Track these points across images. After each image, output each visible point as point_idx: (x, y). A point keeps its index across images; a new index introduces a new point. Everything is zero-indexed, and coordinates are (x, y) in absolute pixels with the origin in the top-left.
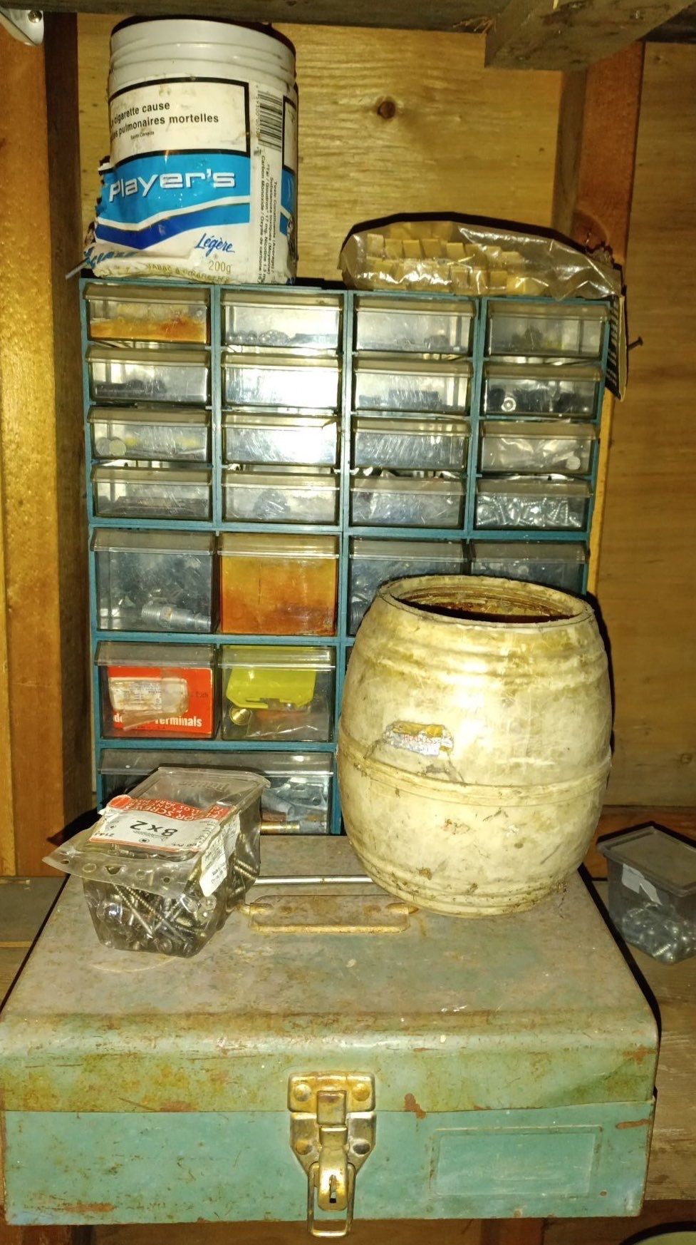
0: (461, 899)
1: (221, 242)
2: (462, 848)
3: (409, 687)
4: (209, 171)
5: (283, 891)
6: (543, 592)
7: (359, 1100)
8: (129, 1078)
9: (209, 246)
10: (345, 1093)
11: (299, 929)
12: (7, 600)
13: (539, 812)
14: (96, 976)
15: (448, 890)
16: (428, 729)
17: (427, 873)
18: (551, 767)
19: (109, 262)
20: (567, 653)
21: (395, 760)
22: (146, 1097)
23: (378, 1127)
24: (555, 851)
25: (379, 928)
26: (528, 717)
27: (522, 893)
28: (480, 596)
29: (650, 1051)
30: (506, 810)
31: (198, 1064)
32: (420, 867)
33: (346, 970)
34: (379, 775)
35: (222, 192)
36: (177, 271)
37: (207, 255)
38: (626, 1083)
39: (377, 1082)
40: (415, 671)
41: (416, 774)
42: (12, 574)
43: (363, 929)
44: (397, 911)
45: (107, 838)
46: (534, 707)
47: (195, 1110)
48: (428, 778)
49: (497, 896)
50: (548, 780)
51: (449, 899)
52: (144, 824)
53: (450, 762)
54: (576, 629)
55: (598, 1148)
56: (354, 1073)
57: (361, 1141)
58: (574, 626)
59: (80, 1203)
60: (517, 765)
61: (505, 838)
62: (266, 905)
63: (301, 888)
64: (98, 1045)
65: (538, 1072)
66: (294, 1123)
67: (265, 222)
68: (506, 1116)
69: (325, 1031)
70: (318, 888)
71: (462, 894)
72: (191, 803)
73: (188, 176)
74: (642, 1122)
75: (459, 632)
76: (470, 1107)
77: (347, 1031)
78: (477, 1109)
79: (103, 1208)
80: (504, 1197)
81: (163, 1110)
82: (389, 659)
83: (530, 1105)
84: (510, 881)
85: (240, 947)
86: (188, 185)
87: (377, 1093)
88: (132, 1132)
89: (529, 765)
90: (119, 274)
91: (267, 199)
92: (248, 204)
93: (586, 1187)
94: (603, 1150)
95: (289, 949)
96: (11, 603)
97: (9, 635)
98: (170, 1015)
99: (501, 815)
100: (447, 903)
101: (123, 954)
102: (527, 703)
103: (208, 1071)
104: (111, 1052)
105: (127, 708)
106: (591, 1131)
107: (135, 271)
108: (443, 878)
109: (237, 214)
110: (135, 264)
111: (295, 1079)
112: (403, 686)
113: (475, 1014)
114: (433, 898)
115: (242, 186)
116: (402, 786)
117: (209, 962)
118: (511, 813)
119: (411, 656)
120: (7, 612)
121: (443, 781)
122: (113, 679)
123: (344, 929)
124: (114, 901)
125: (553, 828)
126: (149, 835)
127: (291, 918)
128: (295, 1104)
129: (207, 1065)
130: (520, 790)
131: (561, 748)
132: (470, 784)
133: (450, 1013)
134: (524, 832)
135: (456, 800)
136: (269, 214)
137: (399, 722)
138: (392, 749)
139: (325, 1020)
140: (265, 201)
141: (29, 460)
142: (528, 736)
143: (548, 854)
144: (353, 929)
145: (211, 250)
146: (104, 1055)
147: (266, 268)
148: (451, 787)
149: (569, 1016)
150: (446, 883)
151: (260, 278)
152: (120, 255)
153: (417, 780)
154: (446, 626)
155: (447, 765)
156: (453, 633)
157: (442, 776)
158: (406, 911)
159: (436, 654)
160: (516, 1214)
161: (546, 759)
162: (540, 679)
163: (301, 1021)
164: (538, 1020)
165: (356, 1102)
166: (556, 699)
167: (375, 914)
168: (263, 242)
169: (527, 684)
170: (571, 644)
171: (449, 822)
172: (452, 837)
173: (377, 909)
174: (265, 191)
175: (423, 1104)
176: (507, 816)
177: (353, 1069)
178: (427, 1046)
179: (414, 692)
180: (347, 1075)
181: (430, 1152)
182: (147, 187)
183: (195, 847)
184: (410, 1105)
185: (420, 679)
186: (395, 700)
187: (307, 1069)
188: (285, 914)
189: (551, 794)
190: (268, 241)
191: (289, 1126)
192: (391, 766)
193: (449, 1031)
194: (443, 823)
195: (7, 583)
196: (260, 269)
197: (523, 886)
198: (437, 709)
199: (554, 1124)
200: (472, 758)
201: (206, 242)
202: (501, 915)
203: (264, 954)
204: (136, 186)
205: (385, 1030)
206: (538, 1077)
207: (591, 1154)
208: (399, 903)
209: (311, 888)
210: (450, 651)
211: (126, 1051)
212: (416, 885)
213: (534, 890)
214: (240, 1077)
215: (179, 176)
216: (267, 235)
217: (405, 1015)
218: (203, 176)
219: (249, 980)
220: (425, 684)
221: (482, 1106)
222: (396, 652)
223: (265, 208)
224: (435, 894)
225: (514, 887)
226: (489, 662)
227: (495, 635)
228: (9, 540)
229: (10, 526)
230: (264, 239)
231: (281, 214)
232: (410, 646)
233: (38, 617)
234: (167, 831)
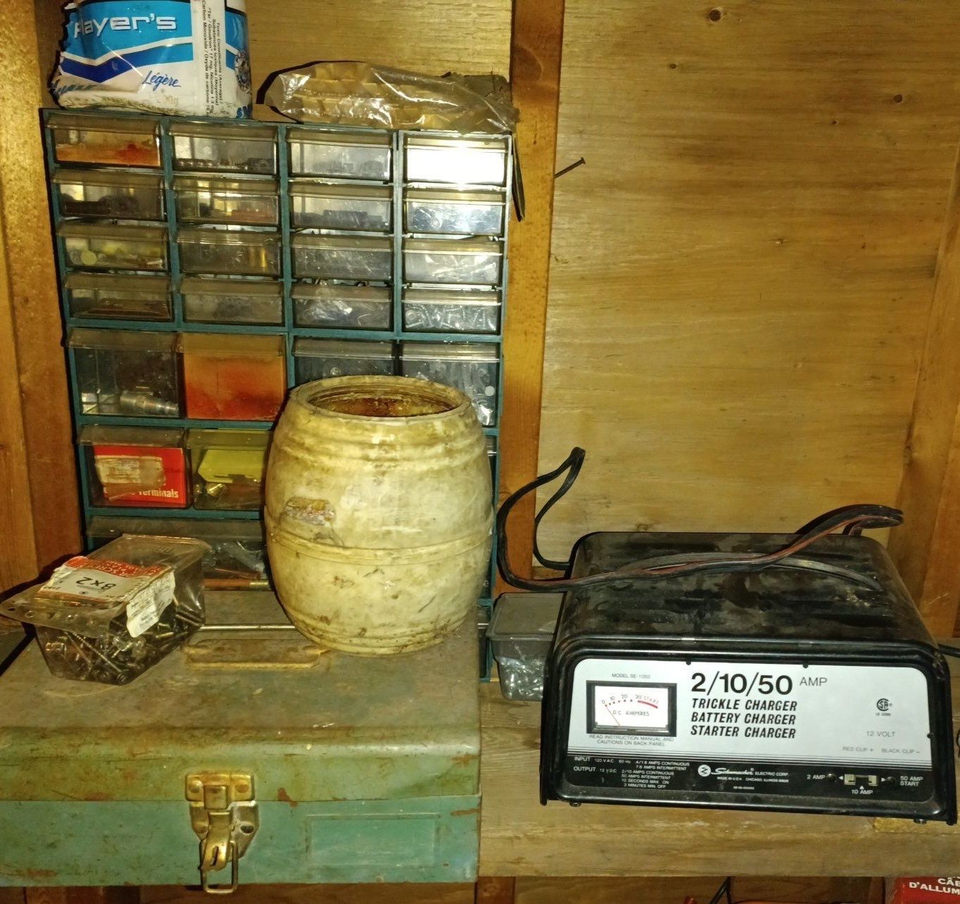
0: (355, 641)
1: (167, 78)
2: (350, 600)
3: (302, 469)
4: (152, 15)
5: (226, 635)
6: (444, 390)
7: (240, 791)
8: (59, 776)
9: (155, 82)
10: (228, 788)
11: (226, 665)
12: (20, 386)
13: (411, 570)
14: (43, 700)
15: (344, 633)
16: (315, 504)
17: (325, 619)
18: (419, 533)
19: (70, 94)
20: (433, 441)
21: (295, 529)
22: (73, 790)
23: (260, 813)
24: (430, 602)
25: (291, 665)
26: (397, 493)
27: (408, 636)
28: (396, 393)
29: (473, 757)
30: (382, 568)
31: (112, 765)
32: (320, 615)
33: (251, 697)
34: (285, 541)
35: (166, 34)
36: (130, 103)
37: (154, 90)
38: (456, 781)
39: (256, 778)
40: (307, 457)
41: (309, 540)
42: (23, 363)
43: (278, 665)
44: (310, 652)
45: (55, 591)
46: (401, 485)
47: (112, 800)
48: (318, 543)
49: (385, 638)
50: (417, 544)
51: (347, 641)
52: (89, 579)
53: (333, 530)
54: (443, 422)
55: (438, 830)
56: (237, 772)
57: (247, 823)
58: (440, 420)
59: (29, 870)
60: (389, 532)
61: (384, 591)
62: (205, 647)
63: (242, 634)
64: (32, 750)
65: (384, 773)
66: (192, 809)
67: (209, 59)
68: (362, 805)
69: (215, 741)
70: (254, 633)
71: (355, 637)
72: (136, 562)
73: (134, 19)
74: (472, 811)
75: (339, 425)
76: (330, 798)
77: (233, 741)
78: (335, 799)
79: (47, 873)
80: (366, 867)
81: (87, 799)
82: (289, 446)
83: (378, 797)
84: (393, 626)
85: (172, 679)
86: (135, 27)
87: (256, 787)
88: (65, 815)
89: (399, 533)
90: (80, 104)
91: (210, 38)
92: (191, 44)
93: (431, 860)
94: (442, 832)
95: (213, 680)
96: (24, 388)
97: (24, 417)
98: (93, 728)
99: (379, 572)
100: (346, 644)
101: (70, 684)
102: (395, 482)
103: (120, 770)
104: (42, 755)
105: (113, 481)
106: (431, 817)
107: (93, 102)
108: (338, 623)
109: (182, 53)
110: (94, 96)
111: (190, 777)
112: (297, 468)
113: (339, 729)
114: (334, 641)
115: (184, 27)
116: (300, 550)
117: (142, 690)
118: (388, 571)
119: (303, 444)
120: (21, 396)
121: (330, 545)
122: (99, 457)
123: (262, 665)
124: (61, 641)
125: (426, 583)
126: (89, 588)
127: (221, 656)
128: (191, 795)
129: (120, 765)
130: (392, 552)
131: (426, 518)
132: (351, 548)
133: (320, 728)
134: (400, 586)
135: (340, 560)
136: (213, 52)
137: (294, 498)
138: (291, 519)
139: (217, 732)
140: (208, 39)
141: (32, 262)
142: (396, 509)
143: (424, 604)
144: (269, 665)
145: (157, 86)
146: (37, 758)
147: (214, 100)
148: (336, 550)
149: (413, 731)
150: (342, 628)
151: (208, 109)
152: (80, 88)
153: (310, 545)
154: (329, 419)
155: (331, 533)
156: (335, 425)
157: (329, 541)
158: (319, 652)
159: (321, 442)
160: (378, 880)
161: (414, 527)
162: (405, 463)
163: (197, 733)
164: (387, 733)
165: (238, 794)
166: (421, 479)
167: (292, 654)
168: (209, 77)
169: (395, 466)
170: (436, 434)
171: (336, 578)
172: (341, 590)
173: (295, 650)
174: (207, 31)
175: (292, 795)
176: (383, 573)
177: (237, 769)
178: (296, 751)
179: (305, 474)
180: (231, 774)
181: (304, 833)
182: (100, 28)
183: (123, 598)
184: (282, 796)
185: (310, 463)
186: (292, 480)
187: (199, 769)
188: (218, 653)
189: (420, 555)
190: (214, 76)
191: (189, 812)
192: (291, 534)
193: (314, 741)
194: (332, 579)
195: (20, 371)
196: (208, 101)
197: (406, 630)
198: (322, 488)
199: (401, 813)
200: (350, 526)
201: (152, 79)
202: (394, 654)
203: (190, 684)
204: (91, 26)
205: (264, 740)
206: (384, 776)
207: (433, 835)
208: (314, 645)
209: (249, 633)
210: (332, 440)
211: (55, 754)
212: (321, 630)
213: (418, 634)
214: (147, 775)
215: (126, 19)
216: (213, 70)
217: (282, 729)
218: (147, 20)
219: (169, 703)
220: (313, 466)
221: (340, 797)
222: (294, 441)
223: (208, 47)
224: (336, 636)
225: (398, 631)
226: (363, 449)
227: (369, 427)
228: (19, 334)
229: (19, 321)
230: (209, 74)
231: (227, 51)
232: (303, 435)
233: (49, 402)
234: (106, 585)
